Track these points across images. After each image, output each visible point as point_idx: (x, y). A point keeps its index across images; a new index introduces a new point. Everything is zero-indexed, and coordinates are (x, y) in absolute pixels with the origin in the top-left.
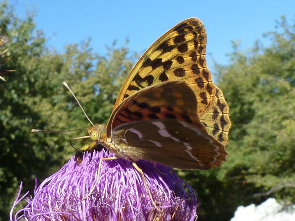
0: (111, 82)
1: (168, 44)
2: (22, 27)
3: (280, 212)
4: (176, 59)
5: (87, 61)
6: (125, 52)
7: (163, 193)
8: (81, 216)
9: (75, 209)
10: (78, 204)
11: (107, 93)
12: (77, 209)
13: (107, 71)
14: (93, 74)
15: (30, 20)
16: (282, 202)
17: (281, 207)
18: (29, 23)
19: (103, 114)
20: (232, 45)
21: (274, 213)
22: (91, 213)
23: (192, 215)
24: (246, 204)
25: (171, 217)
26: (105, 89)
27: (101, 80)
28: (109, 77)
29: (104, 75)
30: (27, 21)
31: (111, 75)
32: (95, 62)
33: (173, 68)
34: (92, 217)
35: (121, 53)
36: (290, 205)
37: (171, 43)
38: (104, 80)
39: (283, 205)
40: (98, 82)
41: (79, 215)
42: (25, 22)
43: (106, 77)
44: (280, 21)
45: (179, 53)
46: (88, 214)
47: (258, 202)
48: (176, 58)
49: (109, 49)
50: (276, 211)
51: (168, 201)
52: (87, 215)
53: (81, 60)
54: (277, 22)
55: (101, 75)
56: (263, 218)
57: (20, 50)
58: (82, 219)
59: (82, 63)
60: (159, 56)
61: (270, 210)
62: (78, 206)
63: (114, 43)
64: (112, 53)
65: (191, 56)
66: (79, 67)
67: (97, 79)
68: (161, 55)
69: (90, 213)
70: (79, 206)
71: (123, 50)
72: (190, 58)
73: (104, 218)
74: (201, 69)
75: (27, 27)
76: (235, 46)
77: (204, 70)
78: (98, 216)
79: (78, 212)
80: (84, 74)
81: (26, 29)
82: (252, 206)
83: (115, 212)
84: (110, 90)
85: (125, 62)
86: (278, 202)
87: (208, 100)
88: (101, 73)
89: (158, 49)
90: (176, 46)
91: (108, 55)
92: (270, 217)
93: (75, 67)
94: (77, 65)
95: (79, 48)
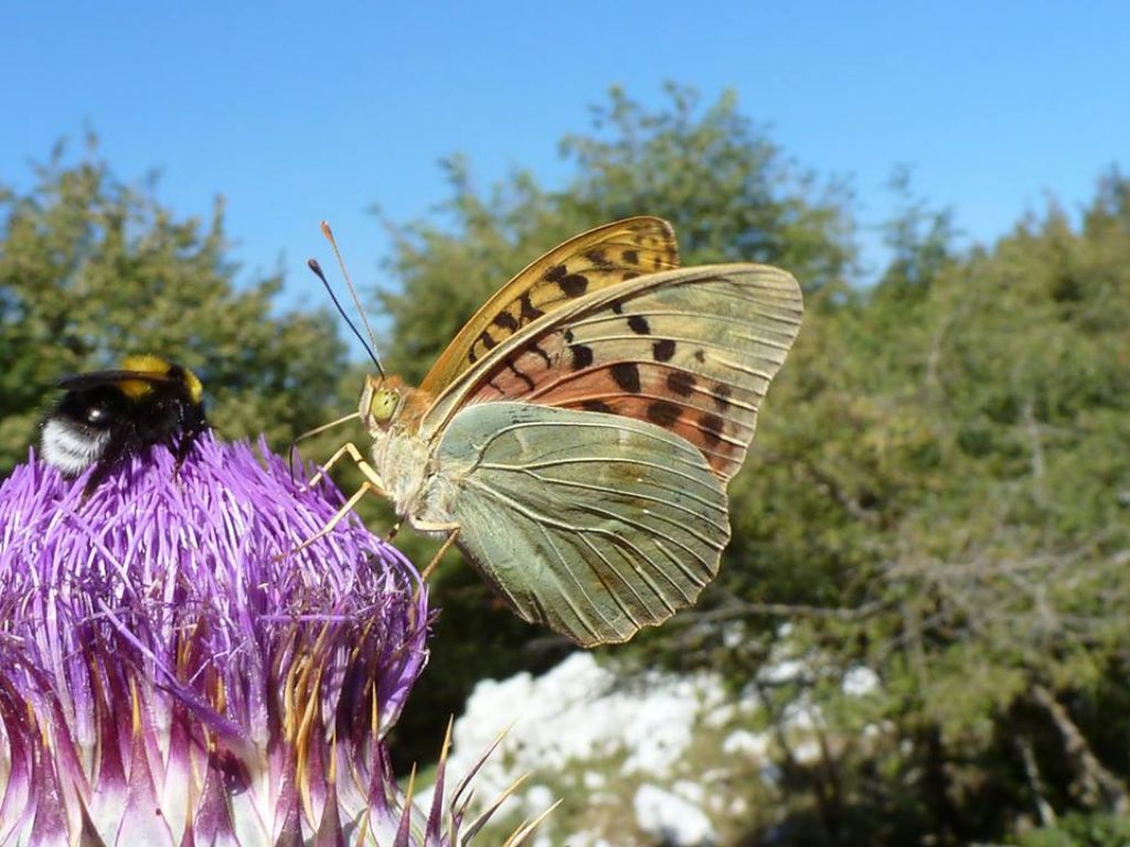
3: (607, 693)
7: (327, 578)
8: (44, 658)
9: (22, 636)
10: (33, 619)
12: (30, 635)
16: (616, 665)
17: (612, 677)
19: (29, 377)
20: (444, 174)
21: (590, 700)
22: (81, 646)
23: (413, 651)
24: (501, 675)
25: (351, 656)
34: (85, 658)
36: (635, 673)
38: (32, 275)
39: (617, 674)
41: (38, 654)
44: (608, 104)
46: (71, 649)
47: (540, 666)
49: (41, 172)
50: (595, 693)
51: (341, 603)
52: (66, 653)
54: (597, 110)
55: (24, 260)
56: (556, 715)
58: (46, 665)
61: (577, 690)
62: (36, 625)
63: (58, 151)
69: (76, 647)
70: (40, 625)
73: (127, 661)
76: (459, 180)
78: (105, 655)
79: (34, 643)
82: (521, 681)
83: (162, 640)
86: (601, 664)
92: (577, 710)
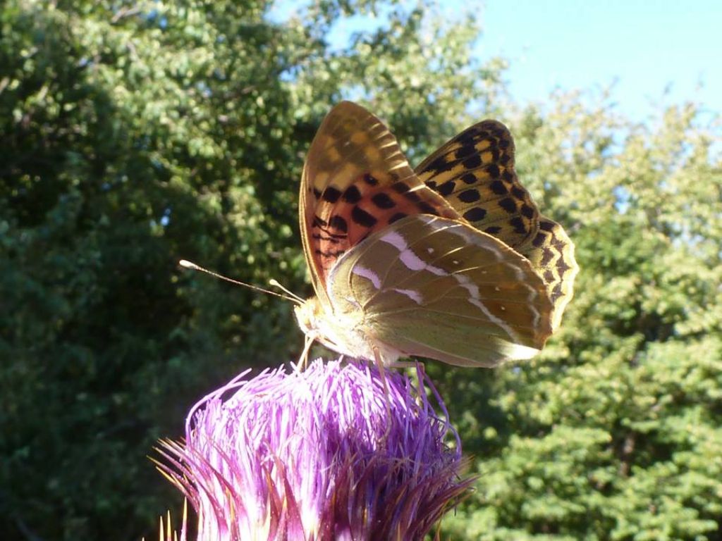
0: (655, 183)
1: (445, 161)
2: (452, 34)
4: (461, 179)
5: (604, 132)
6: (692, 111)
11: (645, 208)
13: (647, 156)
14: (616, 162)
15: (472, 18)
18: (469, 27)
26: (640, 197)
27: (632, 178)
28: (652, 171)
29: (641, 165)
30: (464, 20)
31: (659, 168)
32: (620, 136)
33: (457, 192)
35: (684, 115)
37: (452, 158)
40: (627, 182)
42: (458, 24)
43: (644, 171)
45: (466, 170)
48: (461, 177)
53: (589, 129)
57: (445, 88)
59: (590, 137)
60: (430, 178)
64: (659, 114)
65: (488, 171)
66: (582, 145)
67: (624, 175)
68: (433, 176)
71: (689, 106)
72: (487, 174)
74: (509, 186)
75: (464, 35)
77: (514, 187)
80: (593, 162)
81: (460, 38)
84: (652, 200)
85: (692, 136)
87: (527, 227)
88: (632, 161)
89: (428, 170)
90: (460, 161)
91: (652, 117)
93: (573, 146)
94: (579, 140)
95: (585, 102)
